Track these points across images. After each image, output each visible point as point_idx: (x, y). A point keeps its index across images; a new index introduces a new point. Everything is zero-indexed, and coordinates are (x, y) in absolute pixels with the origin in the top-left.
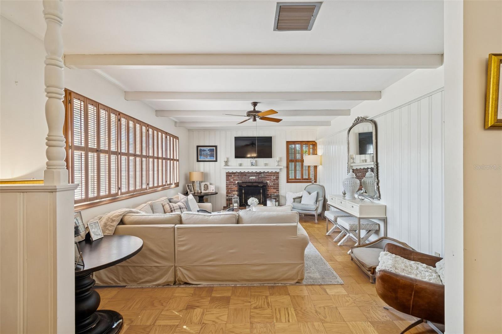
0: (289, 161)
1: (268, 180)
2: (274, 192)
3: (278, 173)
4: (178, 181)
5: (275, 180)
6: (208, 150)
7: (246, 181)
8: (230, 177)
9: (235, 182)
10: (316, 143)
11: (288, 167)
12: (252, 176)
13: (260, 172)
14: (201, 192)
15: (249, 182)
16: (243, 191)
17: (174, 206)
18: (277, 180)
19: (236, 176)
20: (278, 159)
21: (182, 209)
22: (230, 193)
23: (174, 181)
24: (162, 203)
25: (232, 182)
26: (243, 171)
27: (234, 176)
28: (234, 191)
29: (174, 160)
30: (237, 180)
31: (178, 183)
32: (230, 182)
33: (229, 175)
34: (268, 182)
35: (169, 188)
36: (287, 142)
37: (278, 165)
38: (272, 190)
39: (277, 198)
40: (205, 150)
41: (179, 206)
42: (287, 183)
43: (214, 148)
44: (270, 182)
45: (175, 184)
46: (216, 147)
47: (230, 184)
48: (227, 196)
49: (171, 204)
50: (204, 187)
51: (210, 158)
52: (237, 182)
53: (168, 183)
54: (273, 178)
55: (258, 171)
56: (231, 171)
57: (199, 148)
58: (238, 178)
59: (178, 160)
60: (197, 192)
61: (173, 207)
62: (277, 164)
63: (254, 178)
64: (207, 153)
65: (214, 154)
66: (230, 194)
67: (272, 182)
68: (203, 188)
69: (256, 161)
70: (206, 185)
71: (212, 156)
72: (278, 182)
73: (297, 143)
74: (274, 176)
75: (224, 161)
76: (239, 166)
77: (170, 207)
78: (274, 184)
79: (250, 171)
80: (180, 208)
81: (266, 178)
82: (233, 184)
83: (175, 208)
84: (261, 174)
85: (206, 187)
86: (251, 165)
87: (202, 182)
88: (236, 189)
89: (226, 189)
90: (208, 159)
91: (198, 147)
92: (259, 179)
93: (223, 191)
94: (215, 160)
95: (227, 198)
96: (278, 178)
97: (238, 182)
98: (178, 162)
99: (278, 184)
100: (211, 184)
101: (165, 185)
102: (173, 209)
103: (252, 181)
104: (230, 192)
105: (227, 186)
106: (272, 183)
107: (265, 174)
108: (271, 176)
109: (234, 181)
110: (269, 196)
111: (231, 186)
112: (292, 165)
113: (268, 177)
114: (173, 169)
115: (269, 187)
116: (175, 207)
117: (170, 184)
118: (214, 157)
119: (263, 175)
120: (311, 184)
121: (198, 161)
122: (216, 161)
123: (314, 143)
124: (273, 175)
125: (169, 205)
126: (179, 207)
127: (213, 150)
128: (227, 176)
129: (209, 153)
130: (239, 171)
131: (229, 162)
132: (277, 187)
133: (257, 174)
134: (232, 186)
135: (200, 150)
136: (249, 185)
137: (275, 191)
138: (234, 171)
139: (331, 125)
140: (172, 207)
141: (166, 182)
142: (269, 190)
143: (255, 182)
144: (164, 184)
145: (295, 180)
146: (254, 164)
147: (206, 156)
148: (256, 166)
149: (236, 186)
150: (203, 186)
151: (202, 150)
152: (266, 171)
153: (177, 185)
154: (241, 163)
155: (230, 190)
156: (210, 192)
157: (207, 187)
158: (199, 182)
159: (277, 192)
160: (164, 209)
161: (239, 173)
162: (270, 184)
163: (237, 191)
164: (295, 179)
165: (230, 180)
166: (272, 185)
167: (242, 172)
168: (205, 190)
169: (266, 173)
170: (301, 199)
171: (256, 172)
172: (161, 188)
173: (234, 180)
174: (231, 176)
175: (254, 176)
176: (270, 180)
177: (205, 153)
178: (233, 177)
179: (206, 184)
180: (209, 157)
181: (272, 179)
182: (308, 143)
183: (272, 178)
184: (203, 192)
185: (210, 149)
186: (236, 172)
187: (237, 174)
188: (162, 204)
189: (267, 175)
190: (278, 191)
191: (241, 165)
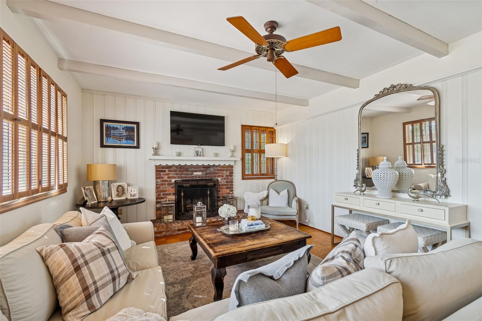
0: (244, 151)
1: (219, 176)
2: (226, 193)
3: (232, 167)
4: (66, 182)
5: (227, 176)
6: (123, 129)
7: (187, 179)
8: (162, 173)
9: (171, 181)
10: (275, 130)
11: (243, 159)
12: (197, 171)
13: (209, 165)
14: (112, 200)
15: (192, 180)
16: (182, 194)
17: (84, 252)
18: (231, 176)
19: (172, 171)
20: (232, 148)
21: (108, 255)
22: (162, 198)
23: (59, 182)
24: (39, 249)
25: (166, 181)
26: (183, 164)
27: (169, 171)
28: (170, 194)
29: (59, 135)
30: (174, 178)
31: (66, 185)
32: (163, 181)
33: (160, 170)
34: (219, 179)
35: (46, 197)
36: (242, 126)
37: (232, 156)
38: (224, 190)
39: (231, 201)
40: (117, 128)
41: (99, 246)
42: (242, 179)
43: (135, 126)
44: (222, 179)
45: (60, 187)
46: (137, 124)
47: (162, 185)
48: (157, 203)
49: (71, 245)
50: (117, 191)
51: (126, 142)
52: (173, 180)
53: (45, 185)
54: (226, 173)
55: (206, 164)
56: (164, 164)
57: (105, 124)
58: (175, 174)
59: (65, 139)
60: (103, 200)
61: (83, 256)
62: (230, 154)
63: (200, 173)
64: (120, 134)
65: (134, 136)
66: (163, 200)
67: (225, 179)
68: (114, 192)
69: (203, 149)
70: (120, 188)
71: (130, 138)
72: (233, 179)
73: (254, 128)
74: (227, 170)
75: (153, 148)
76: (177, 156)
77: (71, 255)
78: (227, 182)
79: (195, 164)
80: (103, 254)
81: (217, 173)
82: (168, 184)
83: (87, 257)
84: (209, 168)
85: (121, 190)
86: (196, 155)
87: (112, 182)
88: (173, 191)
89: (156, 192)
90: (123, 143)
91: (102, 121)
92: (207, 175)
93: (151, 196)
94: (135, 145)
95: (158, 206)
96: (232, 173)
97: (175, 181)
98: (65, 143)
99: (232, 182)
100: (129, 185)
101: (37, 191)
102: (81, 261)
103: (197, 179)
104: (162, 196)
105: (157, 188)
106: (225, 181)
107: (215, 168)
108: (224, 170)
109: (169, 180)
110: (221, 198)
111: (163, 186)
112: (248, 156)
113: (220, 173)
114: (57, 154)
115: (221, 186)
116: (89, 252)
117: (49, 188)
118: (134, 140)
119: (212, 169)
120: (273, 180)
121: (102, 146)
122: (138, 147)
123: (272, 130)
124: (225, 169)
125: (67, 250)
126: (98, 252)
127: (133, 128)
128: (157, 171)
129: (124, 133)
130: (177, 164)
131: (159, 150)
132: (230, 186)
133: (204, 167)
134: (165, 187)
135: (108, 128)
136: (193, 184)
137: (229, 191)
138: (170, 164)
139: (309, 105)
140: (77, 255)
141: (40, 182)
142: (221, 190)
143: (201, 180)
144: (34, 186)
145: (253, 176)
146: (200, 154)
147: (120, 138)
148: (203, 156)
149: (172, 187)
150: (115, 188)
151: (110, 127)
152: (217, 164)
153: (63, 189)
154: (179, 151)
155: (162, 193)
156: (129, 197)
157: (123, 190)
158: (107, 182)
159: (231, 193)
160: (47, 267)
161: (176, 167)
162: (221, 182)
163: (173, 194)
164: (253, 174)
165: (163, 178)
166: (225, 183)
167: (182, 166)
168: (118, 195)
169: (217, 166)
170: (267, 199)
171: (203, 165)
172: (25, 198)
173: (168, 178)
174: (165, 171)
175: (199, 171)
176: (222, 177)
177: (116, 132)
178: (167, 172)
179: (120, 186)
180: (124, 141)
181: (224, 176)
182: (267, 129)
183: (224, 174)
184: (115, 198)
185: (126, 127)
186: (173, 165)
187: (175, 169)
188: (40, 253)
189: (218, 170)
190: (232, 191)
191: (179, 154)
